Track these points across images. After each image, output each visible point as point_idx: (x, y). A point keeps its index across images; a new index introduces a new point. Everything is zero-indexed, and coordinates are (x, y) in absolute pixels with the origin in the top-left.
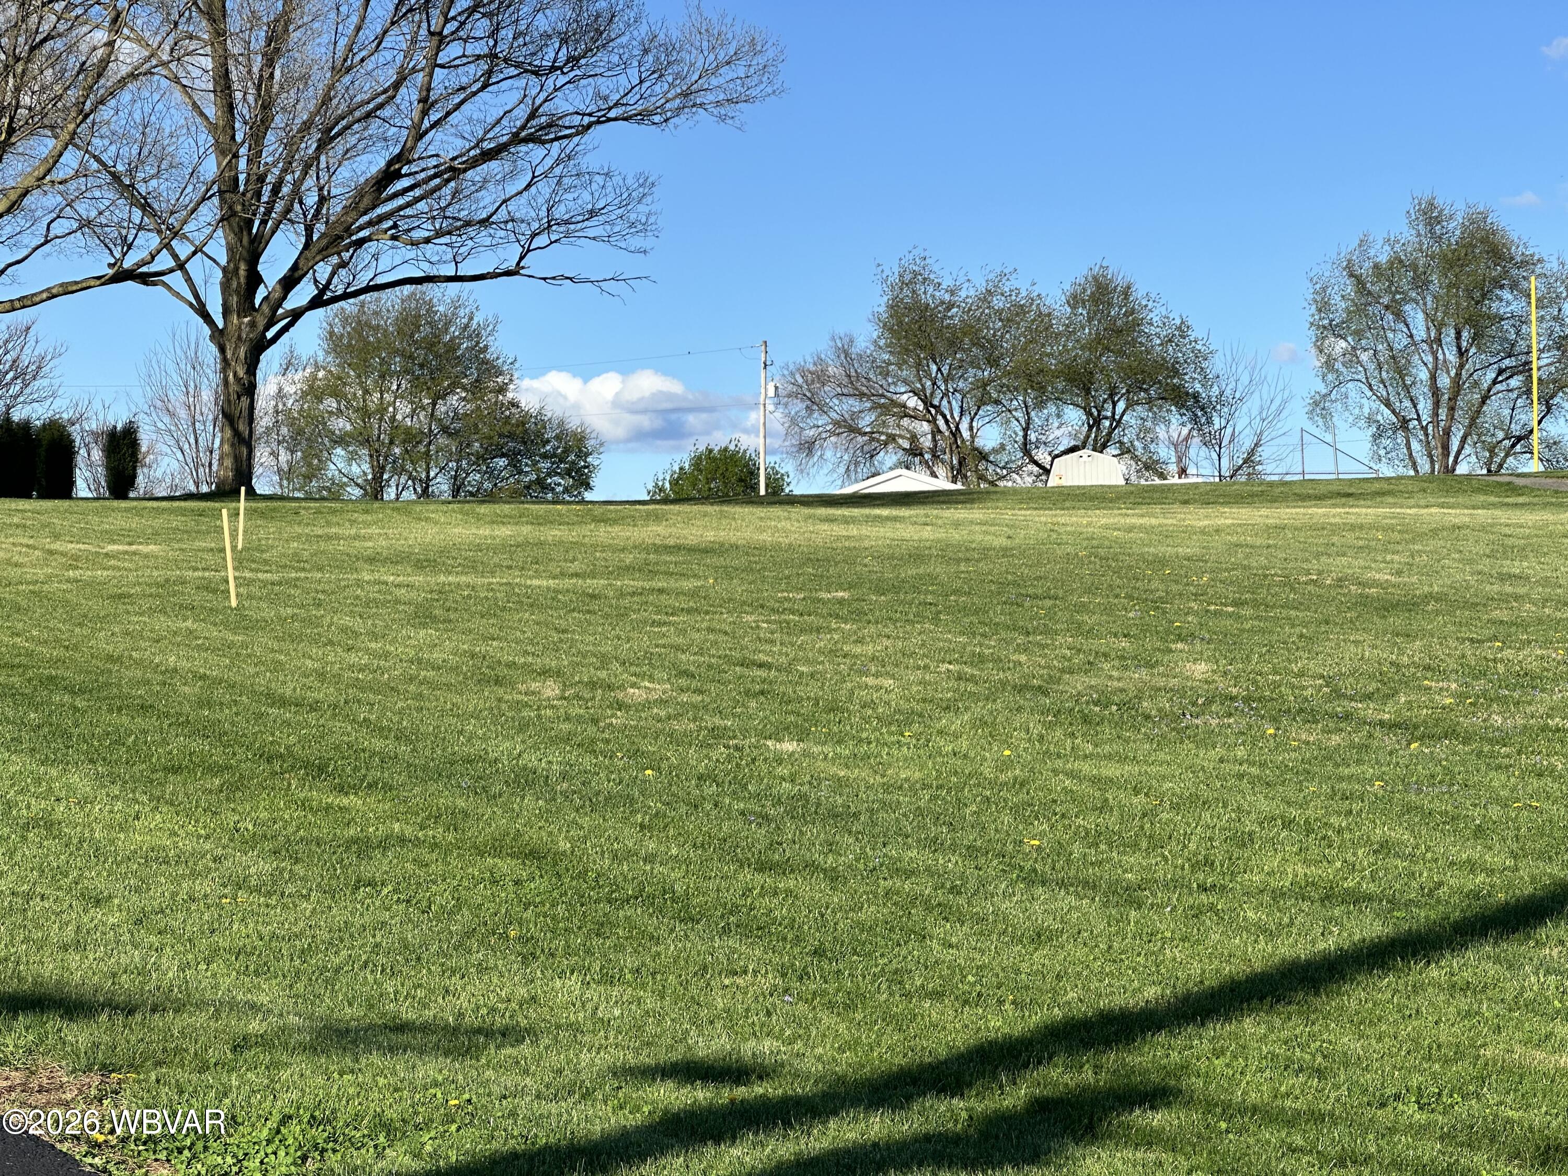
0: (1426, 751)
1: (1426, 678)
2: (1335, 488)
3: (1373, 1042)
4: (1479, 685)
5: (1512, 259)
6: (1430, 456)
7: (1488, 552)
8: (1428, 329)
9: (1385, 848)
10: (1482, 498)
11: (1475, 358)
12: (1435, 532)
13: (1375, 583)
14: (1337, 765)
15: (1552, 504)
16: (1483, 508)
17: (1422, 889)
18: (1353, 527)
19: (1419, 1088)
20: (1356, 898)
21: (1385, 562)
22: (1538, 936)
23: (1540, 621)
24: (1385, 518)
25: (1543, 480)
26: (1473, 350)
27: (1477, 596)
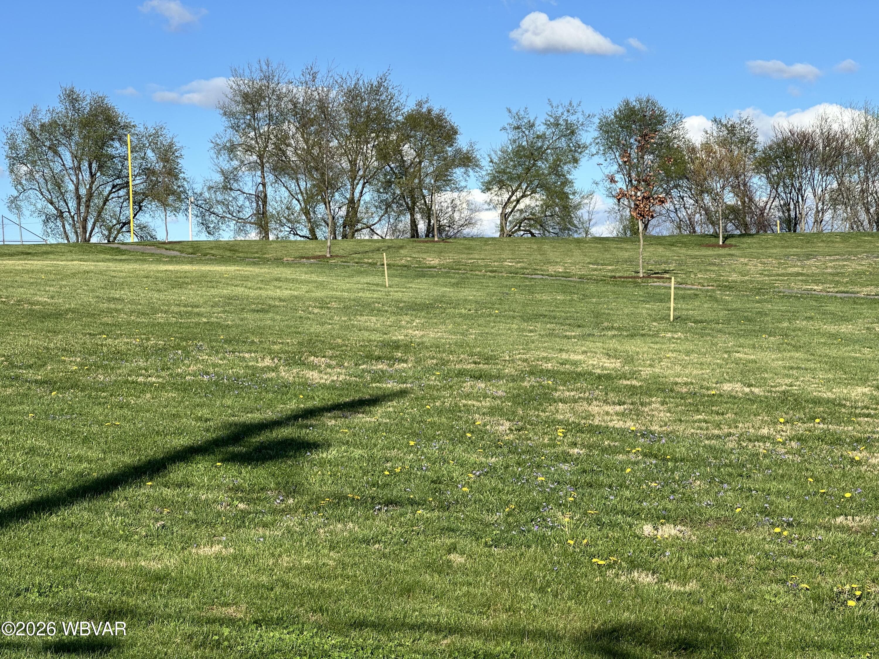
0: (60, 396)
1: (63, 356)
2: (20, 249)
3: (16, 560)
4: (93, 359)
5: (119, 124)
6: (76, 232)
7: (102, 285)
8: (73, 161)
9: (32, 451)
10: (102, 256)
11: (100, 178)
12: (74, 275)
13: (38, 303)
14: (9, 406)
15: (140, 260)
16: (103, 261)
17: (51, 472)
18: (28, 272)
19: (40, 584)
20: (14, 480)
21: (45, 291)
22: (113, 496)
23: (129, 323)
24: (47, 266)
25: (136, 247)
26: (98, 174)
27: (95, 310)
